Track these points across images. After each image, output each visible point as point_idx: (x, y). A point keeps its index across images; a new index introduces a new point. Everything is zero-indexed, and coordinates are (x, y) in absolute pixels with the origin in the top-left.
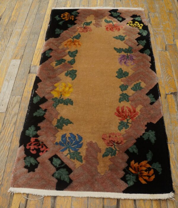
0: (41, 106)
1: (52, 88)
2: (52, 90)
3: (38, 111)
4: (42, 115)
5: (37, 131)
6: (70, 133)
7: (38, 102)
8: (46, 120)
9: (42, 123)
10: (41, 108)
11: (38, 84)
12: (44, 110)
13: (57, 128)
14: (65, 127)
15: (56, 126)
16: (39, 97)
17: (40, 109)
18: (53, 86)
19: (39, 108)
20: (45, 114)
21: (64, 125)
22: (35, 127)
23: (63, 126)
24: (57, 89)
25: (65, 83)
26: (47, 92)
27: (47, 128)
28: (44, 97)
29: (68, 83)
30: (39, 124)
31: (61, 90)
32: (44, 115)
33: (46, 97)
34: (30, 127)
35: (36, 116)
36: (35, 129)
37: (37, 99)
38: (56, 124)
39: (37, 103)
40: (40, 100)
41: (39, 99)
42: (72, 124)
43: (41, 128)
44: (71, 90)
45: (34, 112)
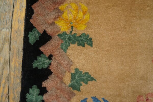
0: (42, 49)
1: (57, 14)
2: (56, 19)
3: (39, 58)
4: (46, 66)
5: (43, 95)
6: (92, 97)
7: (37, 41)
8: (53, 75)
9: (48, 80)
10: (42, 53)
11: (33, 7)
12: (47, 56)
13: (72, 89)
14: (84, 87)
15: (70, 86)
16: (38, 32)
17: (42, 55)
18: (57, 9)
19: (40, 53)
20: (50, 64)
21: (82, 83)
22: (38, 88)
23: (81, 85)
24: (65, 15)
25: (76, 3)
26: (49, 21)
27: (57, 89)
28: (45, 32)
29: (81, 4)
30: (43, 83)
31: (70, 17)
32: (49, 67)
33: (49, 31)
34: (31, 88)
35: (37, 68)
36: (39, 92)
37: (35, 36)
38: (69, 82)
39: (35, 44)
40: (40, 37)
41: (37, 35)
42: (94, 81)
43: (47, 89)
44: (87, 17)
45: (33, 61)
